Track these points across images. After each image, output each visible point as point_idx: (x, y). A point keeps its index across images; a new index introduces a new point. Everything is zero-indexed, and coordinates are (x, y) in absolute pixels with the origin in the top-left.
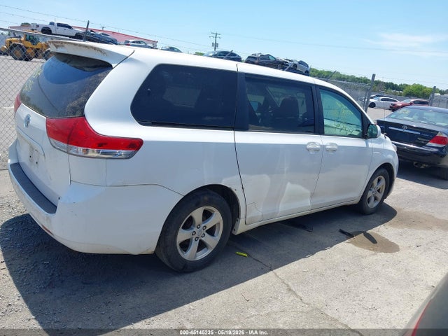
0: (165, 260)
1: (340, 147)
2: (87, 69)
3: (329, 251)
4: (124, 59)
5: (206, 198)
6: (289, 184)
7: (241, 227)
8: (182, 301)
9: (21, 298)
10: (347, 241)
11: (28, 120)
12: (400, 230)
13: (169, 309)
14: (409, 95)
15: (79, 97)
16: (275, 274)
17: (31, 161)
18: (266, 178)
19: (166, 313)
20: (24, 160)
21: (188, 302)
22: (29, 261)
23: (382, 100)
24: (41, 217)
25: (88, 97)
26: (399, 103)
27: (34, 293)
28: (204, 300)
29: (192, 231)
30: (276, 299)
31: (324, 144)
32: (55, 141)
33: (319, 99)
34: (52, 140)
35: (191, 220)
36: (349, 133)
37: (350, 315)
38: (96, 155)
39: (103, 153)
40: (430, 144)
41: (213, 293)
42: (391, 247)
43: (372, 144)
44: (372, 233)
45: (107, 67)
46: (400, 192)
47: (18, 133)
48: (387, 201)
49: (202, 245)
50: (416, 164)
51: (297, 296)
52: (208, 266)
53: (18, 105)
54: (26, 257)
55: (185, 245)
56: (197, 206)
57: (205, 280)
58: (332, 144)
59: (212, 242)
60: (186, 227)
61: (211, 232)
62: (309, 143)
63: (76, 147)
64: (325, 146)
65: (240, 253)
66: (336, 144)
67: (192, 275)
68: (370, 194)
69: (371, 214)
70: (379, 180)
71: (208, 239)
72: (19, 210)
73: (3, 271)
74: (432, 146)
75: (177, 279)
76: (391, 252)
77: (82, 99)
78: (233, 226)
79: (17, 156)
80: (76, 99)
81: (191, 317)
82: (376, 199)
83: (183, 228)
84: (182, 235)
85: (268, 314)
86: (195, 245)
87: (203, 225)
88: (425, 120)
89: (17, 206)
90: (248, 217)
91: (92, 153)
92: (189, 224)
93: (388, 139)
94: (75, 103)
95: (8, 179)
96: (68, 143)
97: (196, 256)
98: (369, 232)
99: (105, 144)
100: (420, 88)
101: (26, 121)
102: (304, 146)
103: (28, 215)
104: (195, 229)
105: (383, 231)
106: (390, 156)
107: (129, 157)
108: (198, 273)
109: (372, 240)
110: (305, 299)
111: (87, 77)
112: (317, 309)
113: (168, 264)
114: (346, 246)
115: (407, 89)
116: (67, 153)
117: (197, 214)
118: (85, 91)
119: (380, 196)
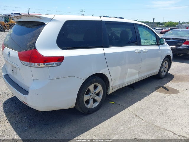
0: (79, 110)
1: (149, 50)
2: (34, 27)
3: (149, 96)
4: (50, 20)
5: (94, 80)
6: (129, 69)
7: (111, 91)
8: (90, 127)
9: (17, 135)
10: (156, 91)
11: (9, 54)
12: (178, 84)
13: (85, 132)
14: (167, 26)
15: (32, 40)
16: (129, 109)
17: (13, 73)
18: (119, 68)
19: (84, 134)
20: (10, 72)
21: (93, 127)
22: (18, 118)
23: (157, 30)
24: (21, 97)
25: (36, 39)
26: (164, 30)
27: (23, 132)
28: (100, 125)
29: (90, 95)
30: (131, 121)
31: (142, 49)
32: (24, 62)
33: (137, 30)
34: (22, 61)
35: (89, 90)
36: (151, 44)
37: (165, 124)
38: (43, 66)
39: (47, 65)
40: (183, 45)
41: (103, 122)
42: (175, 92)
43: (162, 47)
44: (166, 86)
45: (43, 24)
46: (173, 67)
47: (6, 61)
48: (169, 72)
49: (95, 101)
50: (178, 54)
51: (140, 118)
52: (98, 110)
53: (3, 48)
54: (17, 116)
55: (88, 102)
56: (91, 84)
57: (98, 116)
58: (145, 49)
59: (99, 99)
60: (87, 94)
61: (98, 94)
62: (136, 50)
63: (34, 63)
64: (143, 50)
65: (111, 102)
66: (147, 49)
67: (92, 114)
68: (162, 70)
69: (164, 78)
70: (165, 63)
71: (97, 98)
72: (10, 95)
73: (8, 124)
74: (184, 46)
75: (86, 117)
76: (176, 93)
77: (33, 41)
78: (107, 91)
79: (6, 71)
80: (31, 41)
81: (96, 134)
82: (165, 71)
83: (86, 94)
84: (86, 98)
85: (129, 128)
86: (92, 101)
87: (94, 92)
88: (179, 35)
89: (9, 94)
90: (113, 86)
91: (42, 65)
92: (88, 92)
93: (167, 44)
94: (31, 43)
95: (4, 82)
96: (30, 62)
97: (93, 106)
98: (164, 86)
99: (47, 60)
100: (171, 23)
101: (8, 54)
102: (134, 51)
103: (15, 97)
104: (91, 94)
105: (170, 85)
106: (169, 52)
107: (59, 65)
108: (95, 113)
109: (166, 89)
110: (144, 119)
111: (34, 31)
112: (150, 123)
113: (81, 112)
114: (156, 94)
115: (166, 24)
116: (30, 66)
117: (91, 87)
118: (34, 37)
119: (166, 70)
